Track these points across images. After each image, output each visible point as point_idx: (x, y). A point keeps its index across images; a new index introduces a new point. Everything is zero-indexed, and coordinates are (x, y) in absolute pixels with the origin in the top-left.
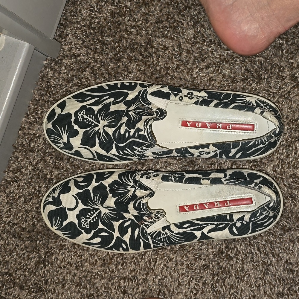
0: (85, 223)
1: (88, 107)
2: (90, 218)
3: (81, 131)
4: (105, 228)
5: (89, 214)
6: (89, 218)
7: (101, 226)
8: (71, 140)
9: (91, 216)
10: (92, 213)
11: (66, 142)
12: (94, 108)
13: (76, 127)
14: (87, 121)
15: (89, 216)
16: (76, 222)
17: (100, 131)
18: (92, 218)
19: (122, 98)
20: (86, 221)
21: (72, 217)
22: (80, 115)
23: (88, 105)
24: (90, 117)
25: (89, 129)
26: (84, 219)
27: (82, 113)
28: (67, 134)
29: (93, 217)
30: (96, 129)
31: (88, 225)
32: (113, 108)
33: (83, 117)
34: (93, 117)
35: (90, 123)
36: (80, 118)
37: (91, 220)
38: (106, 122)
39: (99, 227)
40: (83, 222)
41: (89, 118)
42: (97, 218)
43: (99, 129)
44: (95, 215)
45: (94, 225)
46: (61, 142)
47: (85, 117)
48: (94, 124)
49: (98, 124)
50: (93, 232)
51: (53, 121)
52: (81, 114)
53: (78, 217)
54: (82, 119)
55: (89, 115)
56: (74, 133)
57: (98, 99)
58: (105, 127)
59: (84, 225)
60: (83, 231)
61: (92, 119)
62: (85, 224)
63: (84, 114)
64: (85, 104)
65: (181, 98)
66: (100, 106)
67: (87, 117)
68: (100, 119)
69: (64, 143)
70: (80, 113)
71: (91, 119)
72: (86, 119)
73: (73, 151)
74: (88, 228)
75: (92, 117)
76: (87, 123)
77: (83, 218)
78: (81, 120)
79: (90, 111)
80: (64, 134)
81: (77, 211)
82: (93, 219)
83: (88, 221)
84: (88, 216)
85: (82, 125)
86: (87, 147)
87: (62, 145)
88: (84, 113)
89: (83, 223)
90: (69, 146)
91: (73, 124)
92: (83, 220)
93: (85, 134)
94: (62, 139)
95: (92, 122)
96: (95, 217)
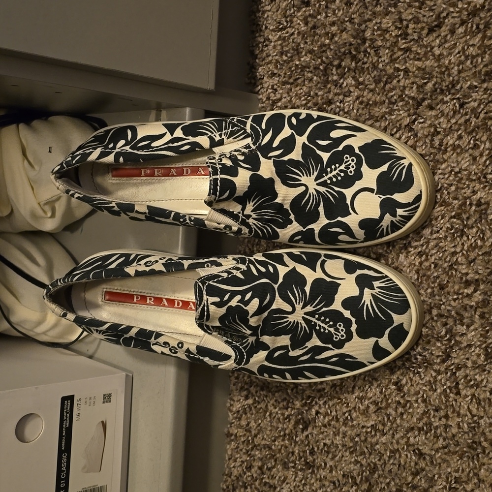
0: (350, 164)
1: (330, 346)
2: (339, 171)
3: (337, 306)
4: (318, 152)
5: (339, 178)
6: (341, 171)
7: (325, 156)
8: (356, 293)
9: (337, 173)
10: (334, 180)
11: (366, 290)
12: (319, 344)
13: (347, 314)
14: (329, 322)
15: (340, 175)
16: (365, 168)
17: (301, 304)
18: (337, 171)
19: (276, 355)
20: (347, 167)
21: (370, 176)
22: (342, 333)
23: (331, 349)
24: (324, 328)
25: (324, 309)
26: (349, 171)
27: (338, 336)
28: (363, 302)
29: (334, 173)
30: (309, 309)
31: (346, 160)
32: (285, 340)
33: (337, 330)
34: (318, 328)
35: (323, 318)
36: (342, 328)
37: (339, 167)
38: (291, 318)
39: (329, 154)
40: (353, 167)
41: (326, 327)
42: (329, 170)
43: (303, 307)
44: (330, 175)
45: (336, 159)
46: (377, 290)
47: (332, 330)
48: (314, 317)
49: (306, 317)
50: (340, 148)
51: (392, 327)
52: (340, 335)
53: (358, 176)
54: (338, 327)
55: (327, 331)
56: (352, 303)
57: (316, 358)
58: (291, 311)
59: (353, 160)
60: (357, 151)
61: (320, 326)
62: (350, 162)
63: (336, 334)
64: (337, 351)
65: (180, 345)
66: (309, 344)
67: (329, 329)
68: (304, 324)
69: (372, 288)
70: (342, 336)
71: (323, 325)
72: (330, 326)
73: (359, 272)
74: (346, 156)
75: (320, 328)
76: (328, 320)
77: (351, 172)
78: (340, 326)
79: (326, 338)
80: (368, 302)
81: (358, 185)
82: (335, 169)
83: (343, 167)
84: (342, 174)
85: (336, 316)
86: (328, 279)
87: (376, 284)
88: (335, 336)
89: (353, 164)
90: (364, 282)
91: (353, 320)
92: (352, 169)
93: (331, 301)
94: (372, 295)
95: (318, 319)
96: (331, 172)
